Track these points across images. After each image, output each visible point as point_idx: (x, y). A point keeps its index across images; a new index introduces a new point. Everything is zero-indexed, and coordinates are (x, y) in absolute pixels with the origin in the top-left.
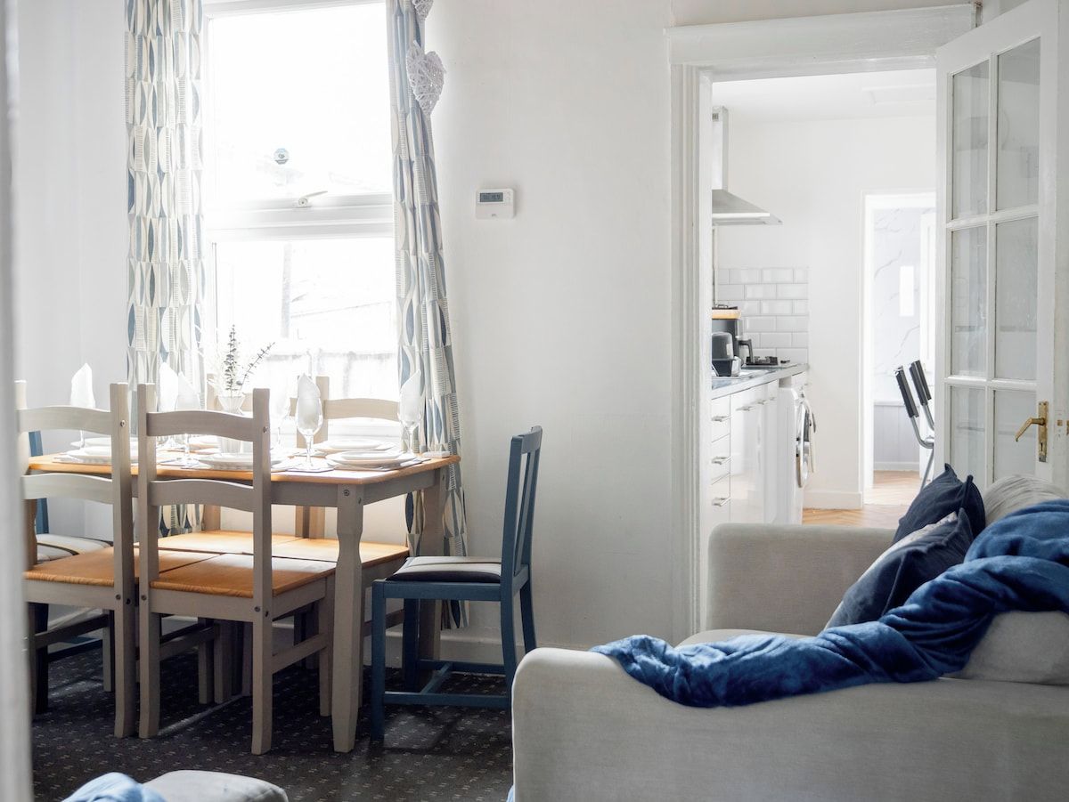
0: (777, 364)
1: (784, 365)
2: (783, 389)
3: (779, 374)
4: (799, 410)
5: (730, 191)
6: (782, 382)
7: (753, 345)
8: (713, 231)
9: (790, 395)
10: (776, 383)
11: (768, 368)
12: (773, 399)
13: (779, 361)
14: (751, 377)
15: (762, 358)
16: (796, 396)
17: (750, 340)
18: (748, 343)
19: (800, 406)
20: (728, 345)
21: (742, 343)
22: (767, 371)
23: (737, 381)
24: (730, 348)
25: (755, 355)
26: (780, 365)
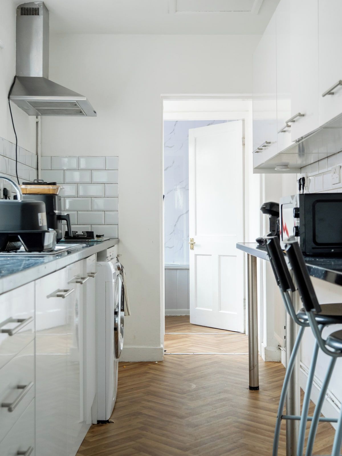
0: (93, 238)
1: (100, 239)
2: (101, 263)
3: (97, 248)
4: (117, 282)
5: (50, 79)
6: (101, 256)
7: (72, 221)
8: (37, 123)
9: (108, 268)
10: (94, 257)
11: (85, 242)
12: (92, 275)
13: (95, 236)
14: (69, 252)
15: (80, 233)
16: (113, 269)
17: (68, 215)
18: (67, 218)
19: (117, 279)
20: (40, 215)
21: (60, 218)
22: (84, 245)
23: (51, 257)
24: (42, 218)
25: (72, 230)
26: (96, 239)
